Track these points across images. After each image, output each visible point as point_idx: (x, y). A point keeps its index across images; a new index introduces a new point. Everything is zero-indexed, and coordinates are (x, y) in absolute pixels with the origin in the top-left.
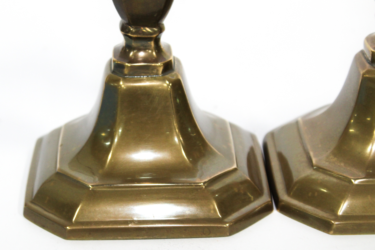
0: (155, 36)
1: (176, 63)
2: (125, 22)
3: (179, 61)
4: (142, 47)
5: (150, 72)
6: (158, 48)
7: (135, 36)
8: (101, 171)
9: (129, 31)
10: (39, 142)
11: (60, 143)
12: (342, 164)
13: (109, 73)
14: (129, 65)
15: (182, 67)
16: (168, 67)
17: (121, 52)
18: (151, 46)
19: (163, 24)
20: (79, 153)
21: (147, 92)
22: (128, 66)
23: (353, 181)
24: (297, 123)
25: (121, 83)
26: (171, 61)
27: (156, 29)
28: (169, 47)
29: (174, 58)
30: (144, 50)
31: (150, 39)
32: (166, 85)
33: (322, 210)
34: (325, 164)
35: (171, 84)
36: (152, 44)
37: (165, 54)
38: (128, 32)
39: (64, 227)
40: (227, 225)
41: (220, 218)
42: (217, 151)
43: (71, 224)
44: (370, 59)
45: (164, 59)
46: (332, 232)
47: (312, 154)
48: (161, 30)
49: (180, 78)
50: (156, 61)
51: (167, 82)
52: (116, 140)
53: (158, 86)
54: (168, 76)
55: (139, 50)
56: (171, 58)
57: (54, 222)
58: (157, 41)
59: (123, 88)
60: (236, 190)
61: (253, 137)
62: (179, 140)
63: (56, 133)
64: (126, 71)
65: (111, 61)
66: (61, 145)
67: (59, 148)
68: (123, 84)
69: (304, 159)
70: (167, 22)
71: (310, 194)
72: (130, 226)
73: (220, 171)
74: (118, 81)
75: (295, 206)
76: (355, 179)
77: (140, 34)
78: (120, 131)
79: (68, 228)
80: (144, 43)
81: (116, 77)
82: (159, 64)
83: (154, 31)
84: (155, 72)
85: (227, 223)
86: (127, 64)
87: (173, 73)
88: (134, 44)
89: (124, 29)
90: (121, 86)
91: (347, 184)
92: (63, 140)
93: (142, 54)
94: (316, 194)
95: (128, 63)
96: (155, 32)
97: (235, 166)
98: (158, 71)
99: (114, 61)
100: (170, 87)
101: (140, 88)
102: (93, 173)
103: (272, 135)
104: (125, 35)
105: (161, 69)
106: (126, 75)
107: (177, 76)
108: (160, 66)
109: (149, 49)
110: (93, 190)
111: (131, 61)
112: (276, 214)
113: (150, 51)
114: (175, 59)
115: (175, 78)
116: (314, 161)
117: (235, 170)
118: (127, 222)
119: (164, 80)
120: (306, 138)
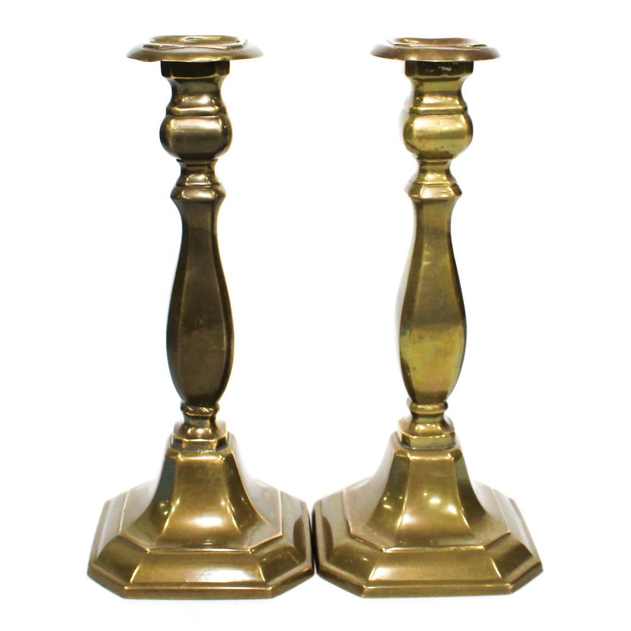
0: (210, 415)
1: (230, 439)
2: (184, 402)
3: (233, 437)
4: (199, 425)
5: (205, 447)
6: (213, 425)
7: (193, 415)
8: (158, 536)
9: (188, 411)
10: (107, 505)
11: (124, 509)
12: (376, 534)
13: (169, 446)
14: (187, 440)
15: (236, 443)
16: (222, 443)
17: (180, 429)
18: (207, 423)
19: (218, 405)
20: (138, 520)
21: (202, 466)
22: (185, 442)
23: (384, 549)
24: (342, 493)
25: (179, 456)
26: (224, 438)
27: (211, 409)
28: (224, 425)
29: (229, 433)
30: (202, 427)
31: (206, 418)
32: (219, 459)
33: (355, 575)
34: (360, 533)
35: (224, 459)
36: (208, 422)
37: (220, 431)
38: (186, 411)
39: (123, 587)
40: (271, 588)
41: (263, 582)
42: (264, 519)
43: (129, 584)
44: (401, 440)
45: (218, 436)
46: (363, 596)
47: (350, 524)
48: (216, 410)
49: (233, 453)
50: (211, 437)
51: (221, 457)
52: (173, 509)
53: (213, 460)
54: (222, 451)
55: (197, 427)
56: (226, 435)
57: (114, 582)
58: (213, 419)
59: (181, 461)
60: (280, 556)
61: (303, 505)
62: (231, 510)
63: (122, 498)
64: (184, 446)
65: (171, 435)
66: (125, 510)
67: (123, 513)
68: (180, 458)
69: (344, 528)
70: (222, 402)
71: (346, 561)
72: (182, 587)
73: (267, 538)
74: (176, 454)
75: (333, 571)
76: (386, 548)
77: (197, 413)
78: (178, 502)
79: (126, 588)
80: (200, 421)
81: (175, 450)
82: (214, 440)
83: (210, 410)
84: (209, 447)
85: (270, 586)
86: (185, 440)
87: (227, 449)
88: (192, 422)
89: (183, 408)
90: (179, 459)
91: (378, 552)
92: (127, 506)
93: (200, 431)
94: (351, 561)
95: (187, 439)
96: (211, 412)
97: (280, 534)
98: (212, 446)
99: (174, 437)
100: (222, 461)
101: (196, 462)
102: (150, 538)
103: (320, 504)
104: (185, 414)
105: (215, 445)
106: (184, 449)
107: (230, 451)
108: (214, 442)
109: (206, 427)
110: (150, 553)
111: (189, 437)
112: (316, 577)
113: (207, 429)
114: (230, 435)
115: (228, 453)
116: (352, 530)
117: (280, 538)
118: (179, 584)
119: (217, 455)
120: (347, 509)
